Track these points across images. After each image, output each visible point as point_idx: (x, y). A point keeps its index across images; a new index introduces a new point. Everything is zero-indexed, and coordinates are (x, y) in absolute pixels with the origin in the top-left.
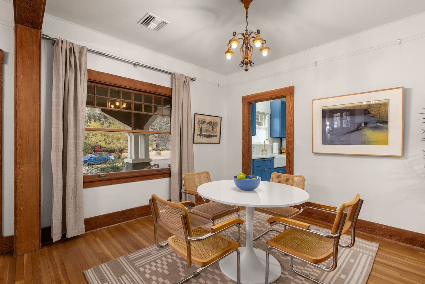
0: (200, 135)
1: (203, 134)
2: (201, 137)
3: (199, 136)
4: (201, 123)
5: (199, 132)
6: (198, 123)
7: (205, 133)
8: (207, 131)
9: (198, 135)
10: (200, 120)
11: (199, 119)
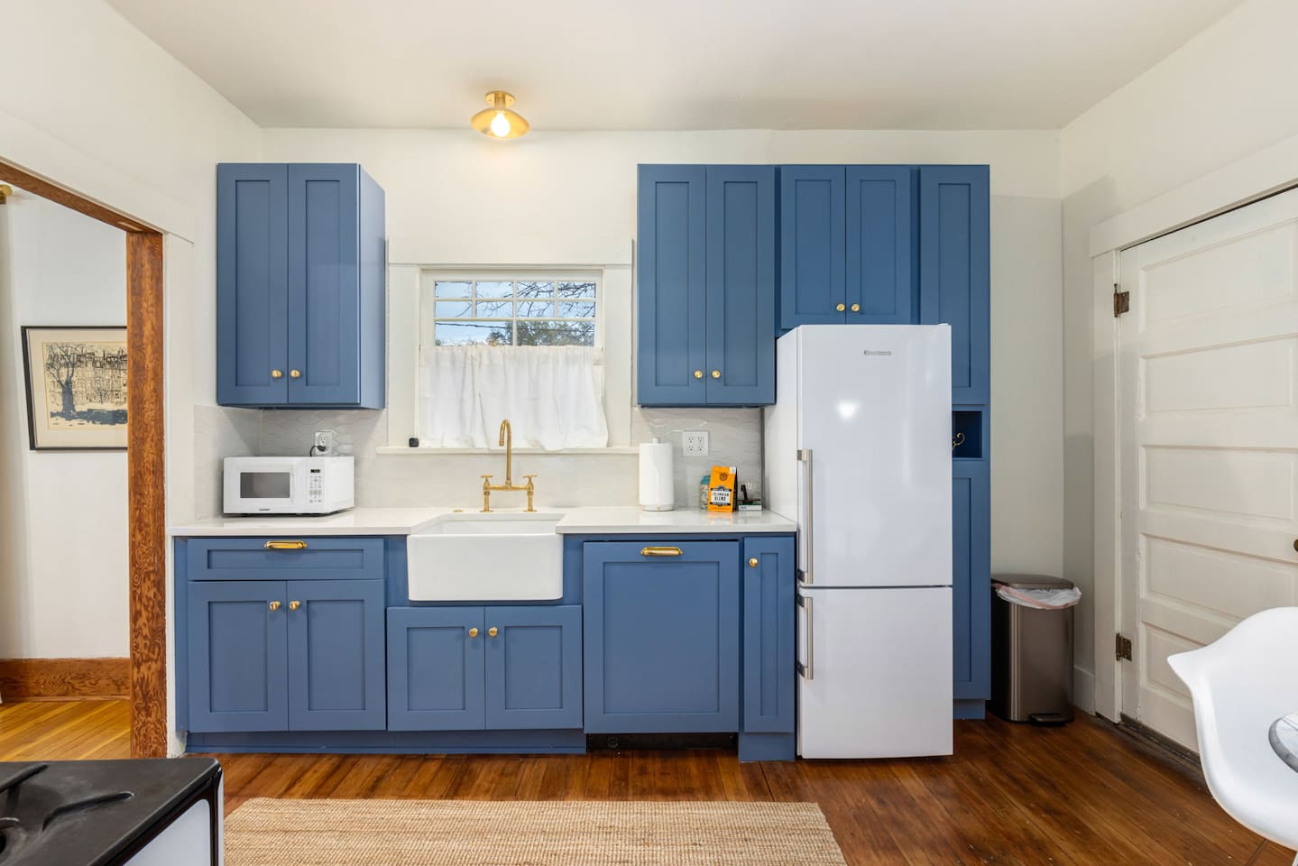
0: (68, 412)
1: (78, 408)
2: (74, 422)
3: (61, 420)
4: (67, 365)
5: (61, 402)
6: (50, 366)
7: (96, 406)
8: (102, 394)
9: (53, 415)
10: (58, 351)
11: (51, 348)
